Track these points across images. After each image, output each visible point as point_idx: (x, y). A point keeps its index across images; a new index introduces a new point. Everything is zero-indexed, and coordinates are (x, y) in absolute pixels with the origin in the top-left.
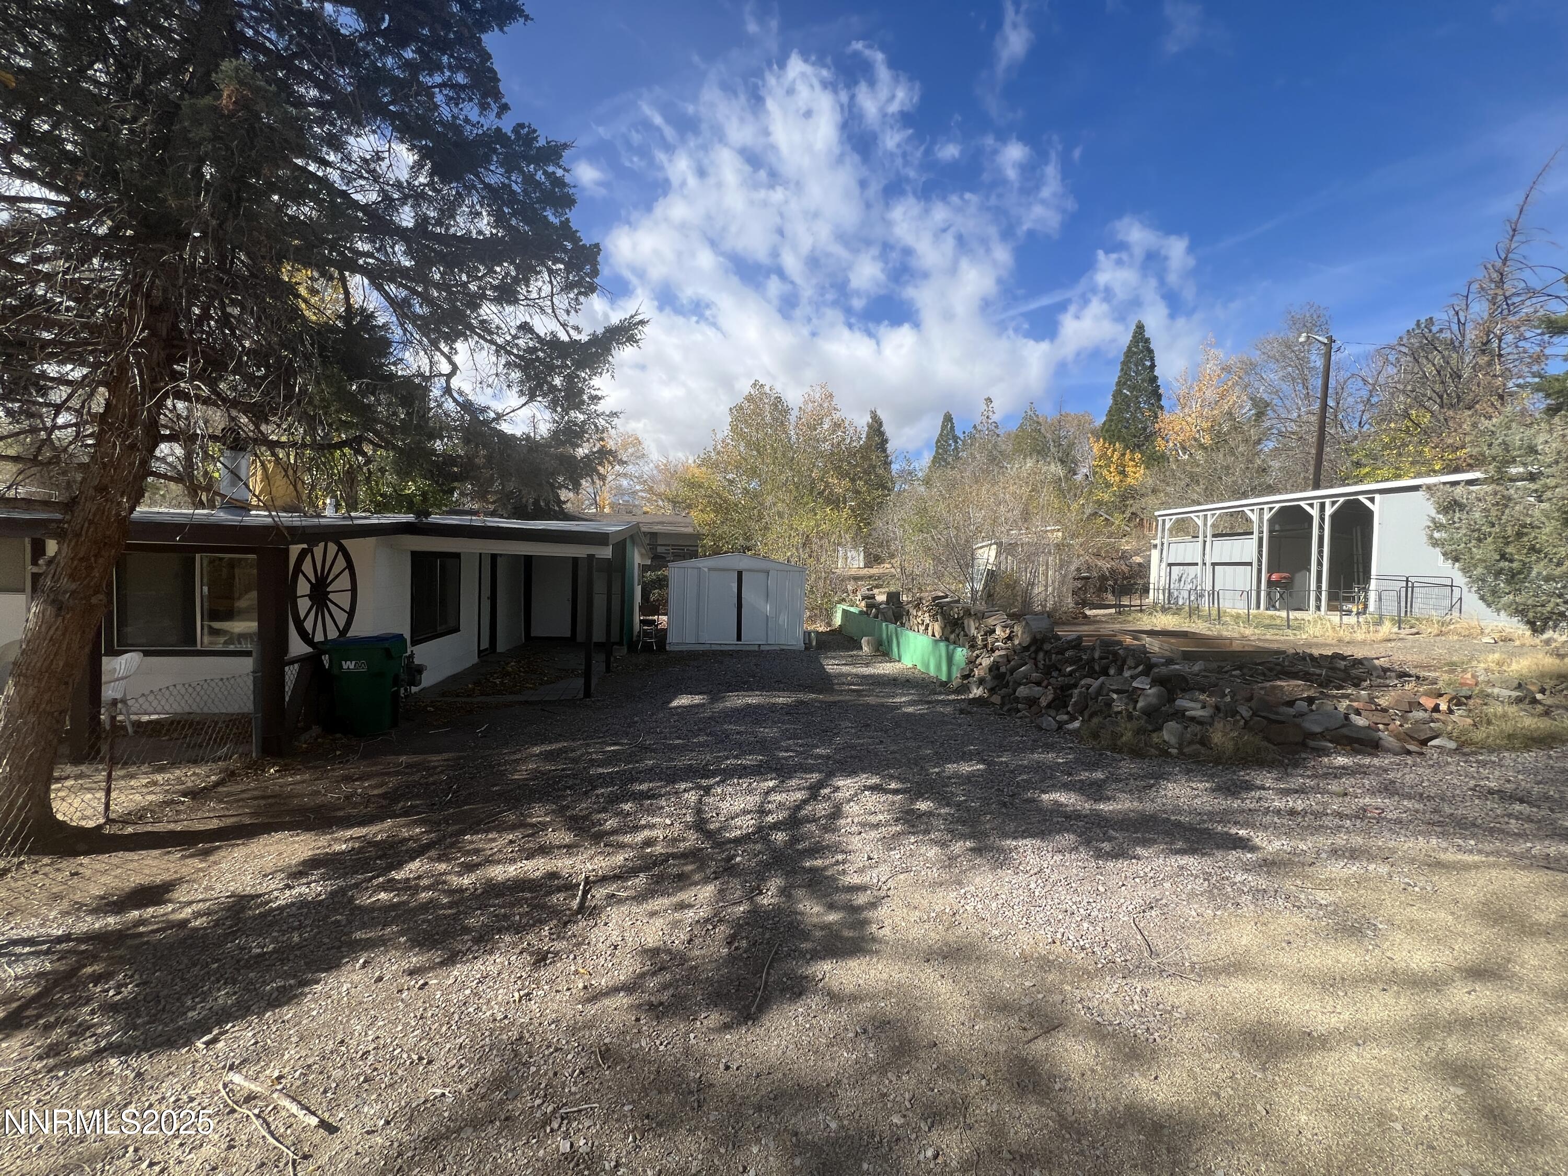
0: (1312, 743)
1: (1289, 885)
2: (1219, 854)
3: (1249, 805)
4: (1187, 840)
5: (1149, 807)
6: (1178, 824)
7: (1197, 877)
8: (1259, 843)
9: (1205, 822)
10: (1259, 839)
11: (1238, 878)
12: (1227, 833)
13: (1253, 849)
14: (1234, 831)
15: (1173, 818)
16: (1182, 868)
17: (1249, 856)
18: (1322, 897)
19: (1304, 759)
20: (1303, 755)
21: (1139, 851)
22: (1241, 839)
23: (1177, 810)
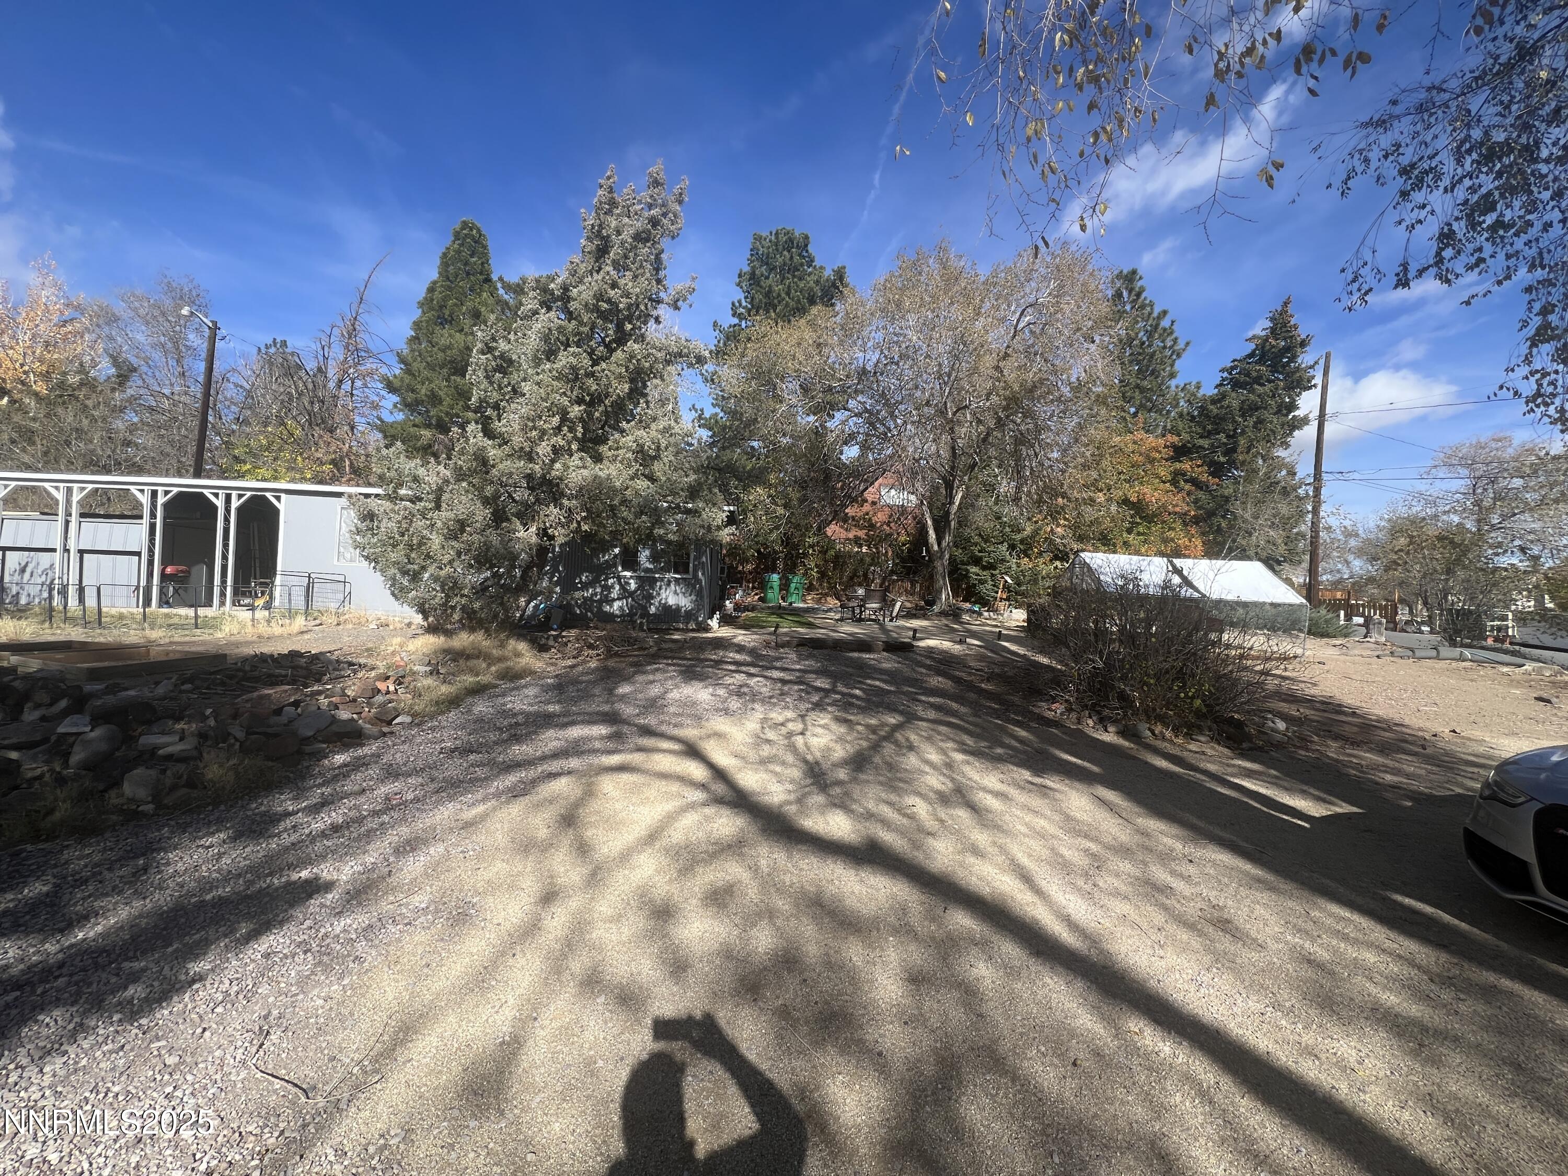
0: (308, 749)
1: (386, 906)
2: (298, 913)
3: (287, 839)
4: (249, 917)
5: (161, 899)
6: (221, 902)
7: (294, 955)
8: (329, 877)
9: (252, 882)
10: (326, 871)
11: (338, 930)
12: (289, 884)
13: (328, 886)
14: (295, 876)
15: (208, 897)
16: (267, 956)
17: (330, 896)
18: (420, 900)
19: (308, 767)
20: (306, 764)
21: (196, 967)
22: (307, 882)
23: (208, 885)
